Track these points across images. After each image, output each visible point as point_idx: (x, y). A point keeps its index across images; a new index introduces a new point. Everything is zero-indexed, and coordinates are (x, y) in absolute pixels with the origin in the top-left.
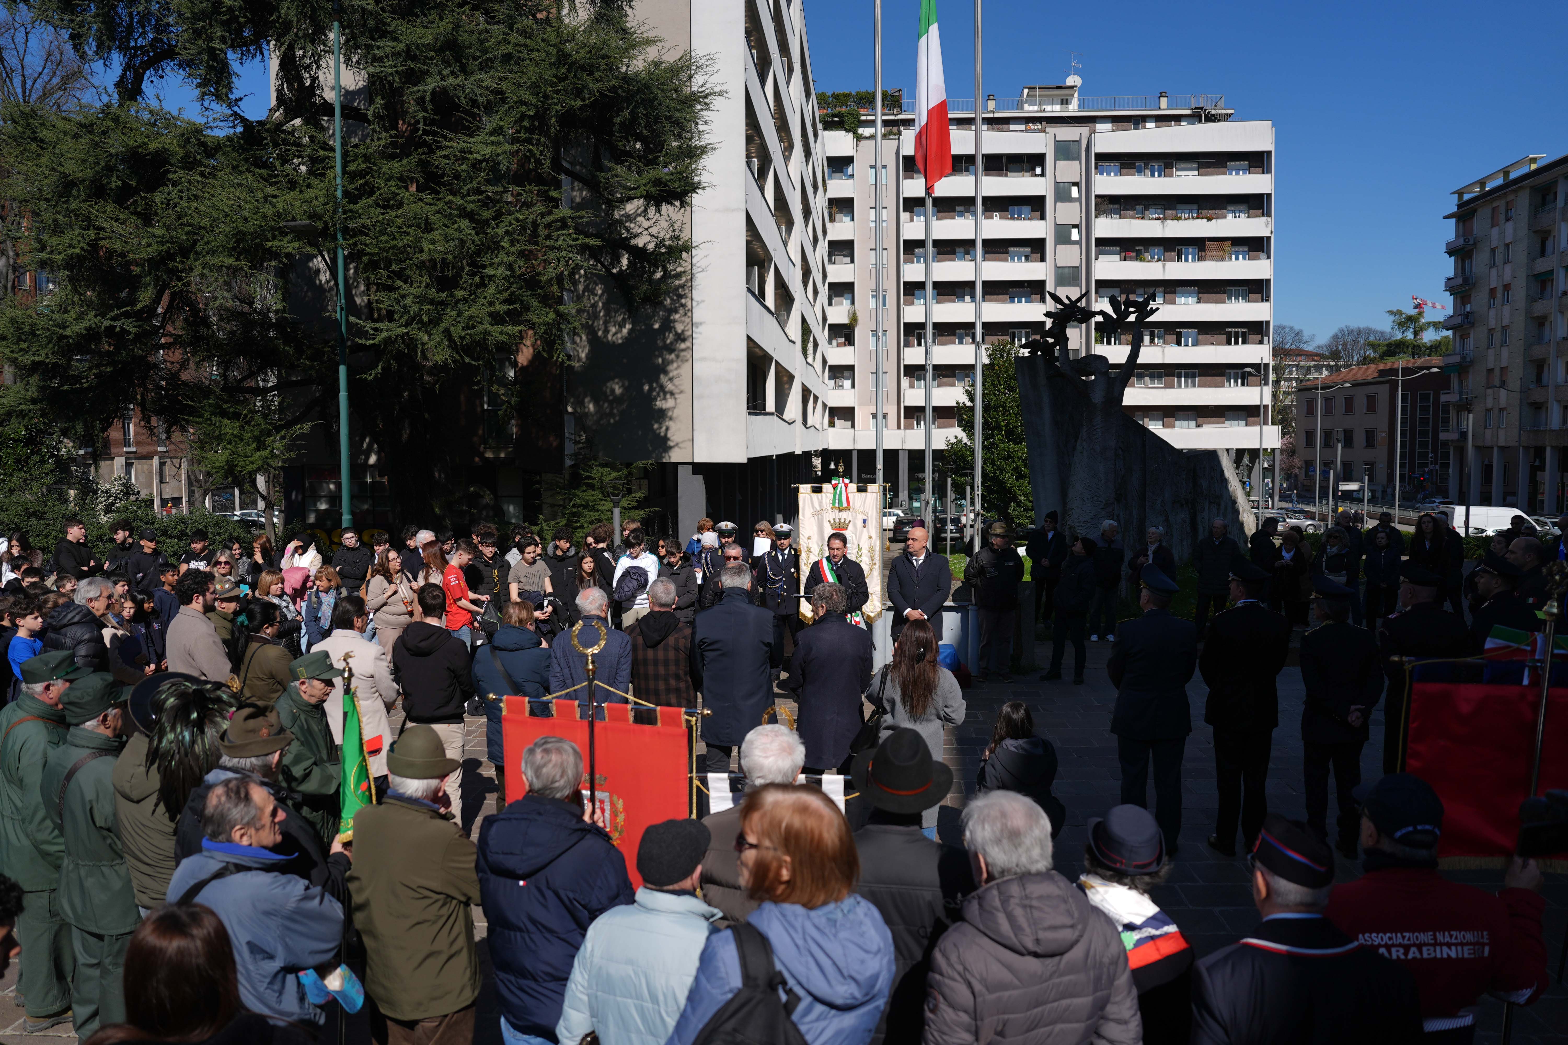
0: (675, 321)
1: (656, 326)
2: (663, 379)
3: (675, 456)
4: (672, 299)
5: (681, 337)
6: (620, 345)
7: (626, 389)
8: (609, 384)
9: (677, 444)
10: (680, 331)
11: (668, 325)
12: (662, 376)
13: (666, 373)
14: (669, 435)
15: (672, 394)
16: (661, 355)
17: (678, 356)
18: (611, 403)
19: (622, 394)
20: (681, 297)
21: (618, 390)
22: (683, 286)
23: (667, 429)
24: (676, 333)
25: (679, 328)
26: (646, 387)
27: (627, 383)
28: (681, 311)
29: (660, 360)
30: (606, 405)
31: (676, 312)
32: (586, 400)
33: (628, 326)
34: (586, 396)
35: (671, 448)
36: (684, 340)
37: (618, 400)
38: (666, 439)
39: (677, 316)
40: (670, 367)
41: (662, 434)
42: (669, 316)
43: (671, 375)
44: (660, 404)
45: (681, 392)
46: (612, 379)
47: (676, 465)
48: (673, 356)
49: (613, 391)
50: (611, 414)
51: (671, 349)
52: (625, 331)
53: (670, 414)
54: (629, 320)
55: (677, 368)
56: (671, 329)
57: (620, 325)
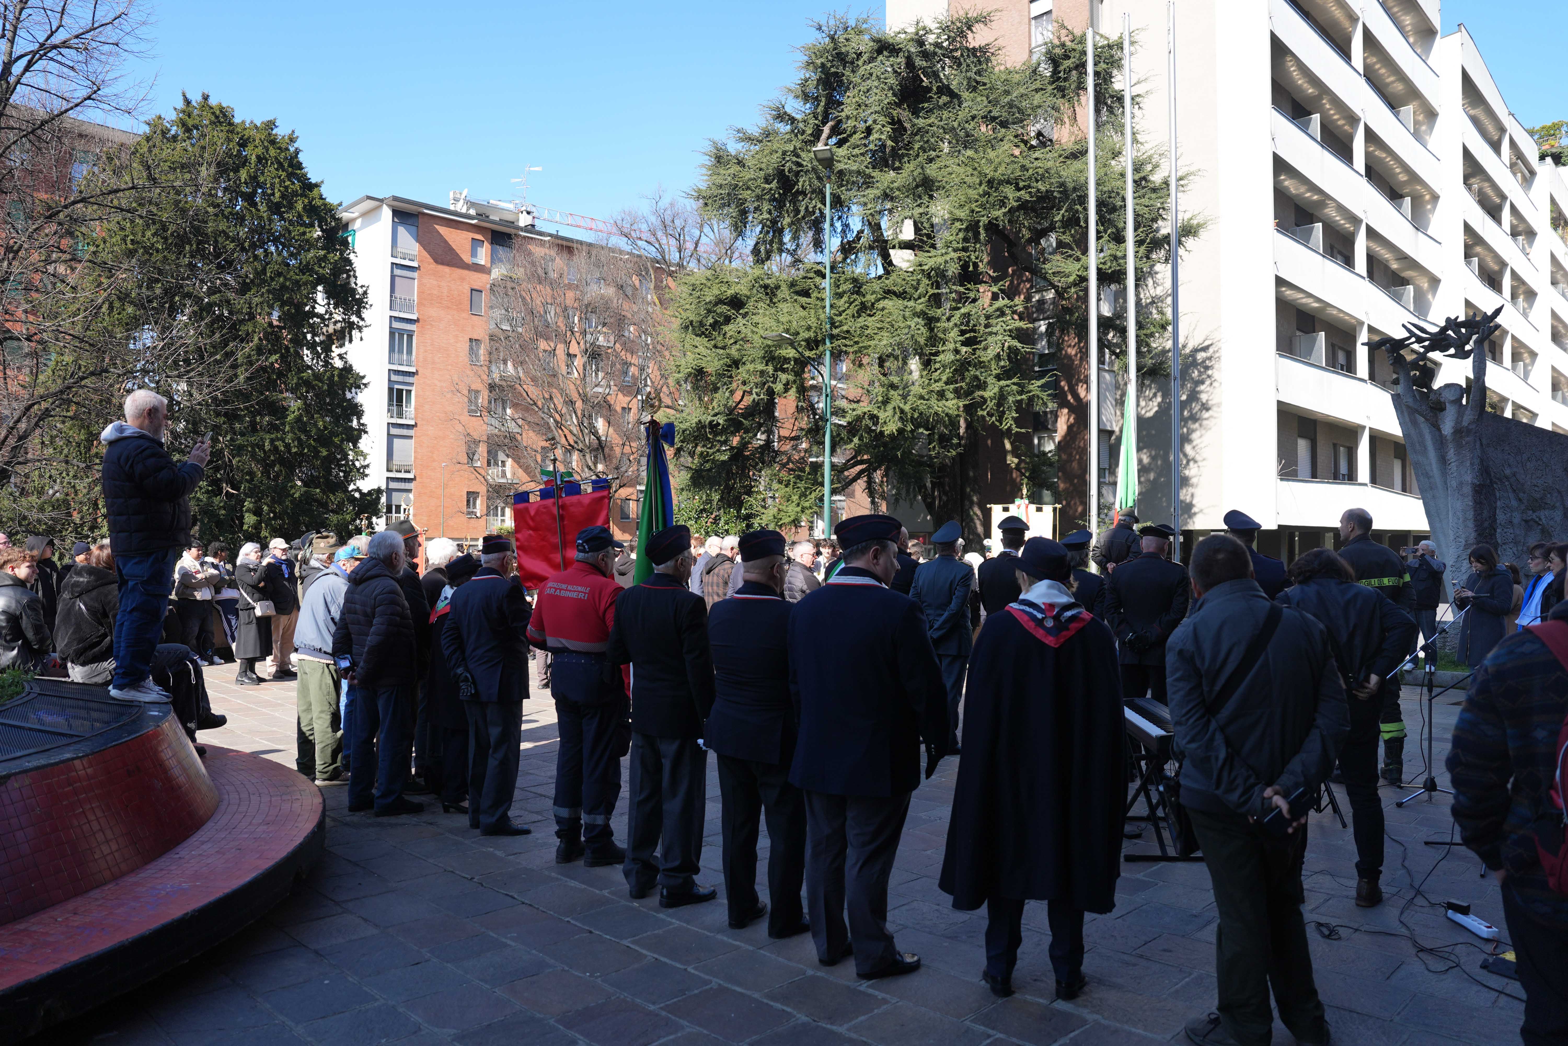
0: (1201, 392)
1: (1184, 398)
2: (1188, 448)
3: (1198, 523)
4: (1199, 372)
5: (1206, 407)
9: (1201, 511)
10: (1204, 401)
11: (1194, 396)
12: (1186, 445)
13: (1190, 441)
14: (1193, 502)
15: (1196, 462)
16: (1185, 426)
17: (1201, 425)
19: (1150, 464)
20: (1207, 368)
22: (1210, 358)
23: (1192, 495)
24: (1203, 404)
25: (1204, 397)
26: (1172, 458)
28: (1208, 382)
29: (1185, 430)
31: (1203, 382)
33: (1159, 400)
35: (1195, 514)
36: (1208, 409)
38: (1190, 506)
39: (1202, 387)
40: (1194, 436)
41: (1188, 501)
42: (1196, 386)
43: (1195, 443)
44: (1187, 472)
45: (1204, 460)
48: (1197, 425)
51: (1194, 418)
52: (1155, 404)
53: (1194, 481)
54: (1159, 394)
55: (1201, 436)
56: (1197, 399)
57: (1151, 400)
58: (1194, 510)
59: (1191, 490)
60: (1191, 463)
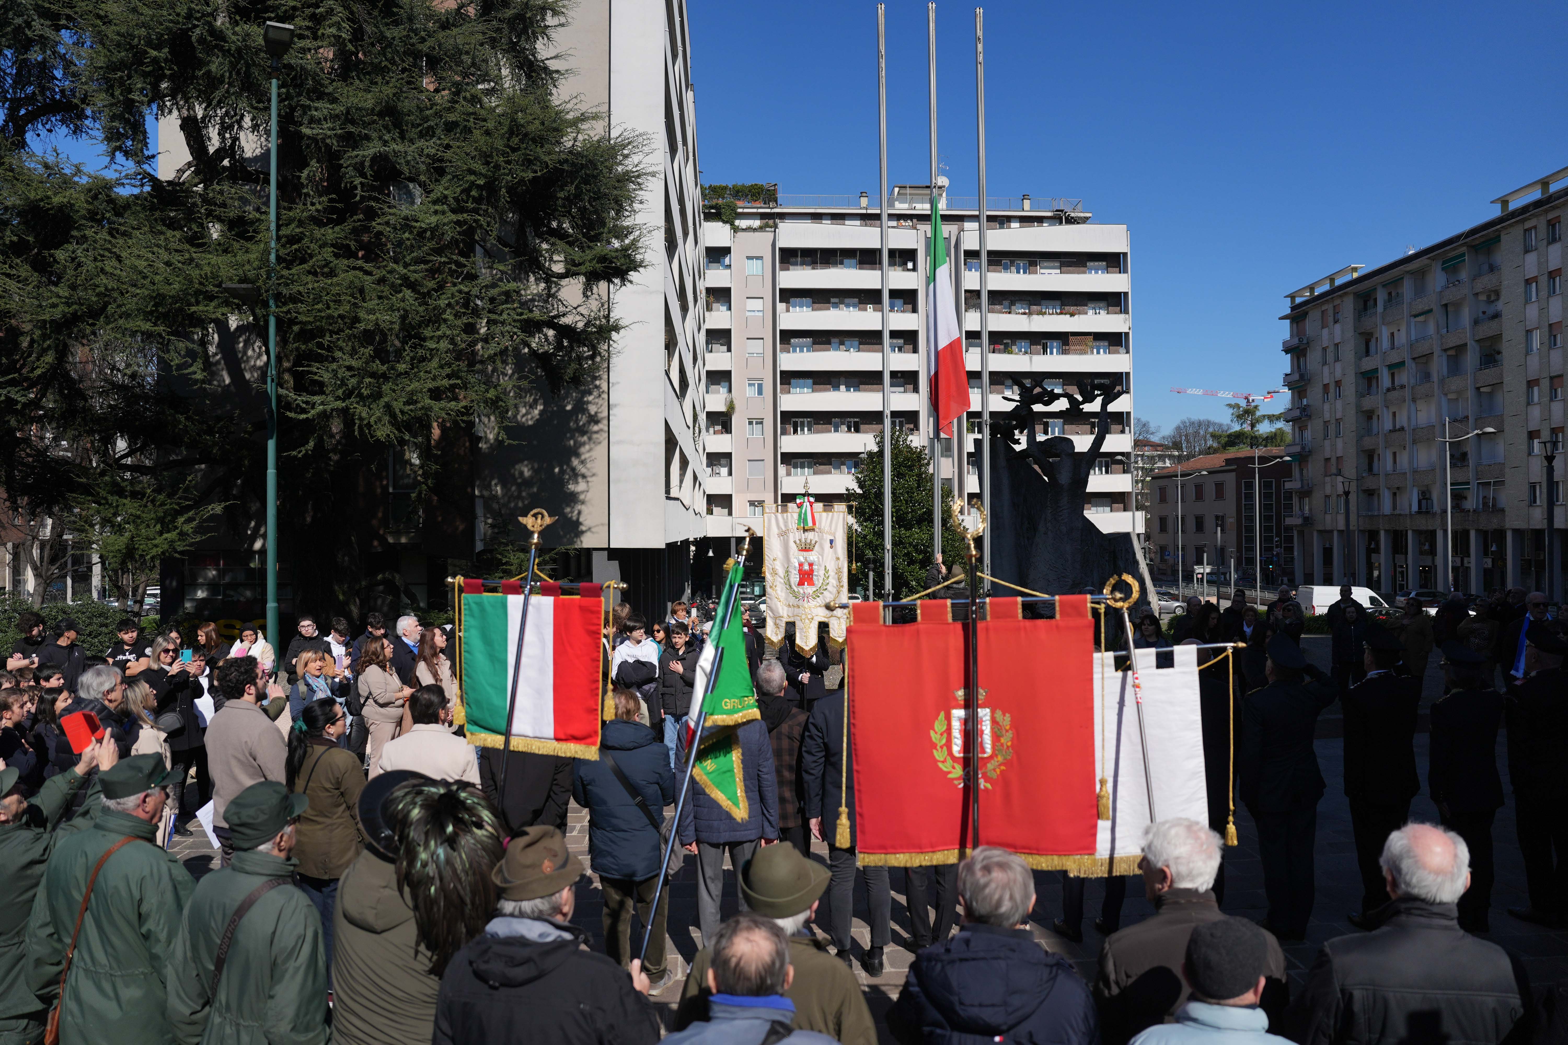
0: (588, 402)
1: (569, 408)
2: (575, 462)
3: (587, 541)
4: (585, 381)
5: (594, 419)
6: (529, 426)
7: (536, 471)
8: (517, 467)
9: (589, 529)
10: (593, 413)
11: (581, 407)
12: (573, 459)
13: (578, 455)
14: (581, 520)
15: (584, 477)
16: (572, 437)
17: (590, 439)
18: (519, 486)
19: (531, 477)
20: (597, 378)
21: (527, 473)
22: (598, 367)
23: (579, 513)
24: (590, 416)
25: (593, 409)
26: (557, 470)
27: (536, 466)
28: (595, 393)
29: (572, 442)
30: (514, 488)
31: (590, 393)
32: (493, 483)
33: (540, 407)
34: (492, 479)
35: (583, 532)
36: (597, 422)
37: (527, 483)
38: (578, 523)
39: (591, 398)
40: (582, 450)
41: (574, 518)
42: (583, 397)
43: (583, 457)
44: (572, 487)
45: (594, 475)
46: (521, 461)
47: (589, 552)
48: (585, 438)
49: (521, 473)
50: (519, 497)
51: (583, 431)
52: (536, 412)
53: (582, 497)
54: (541, 401)
55: (590, 450)
56: (584, 411)
57: (531, 407)
58: (583, 528)
59: (579, 507)
60: (579, 478)
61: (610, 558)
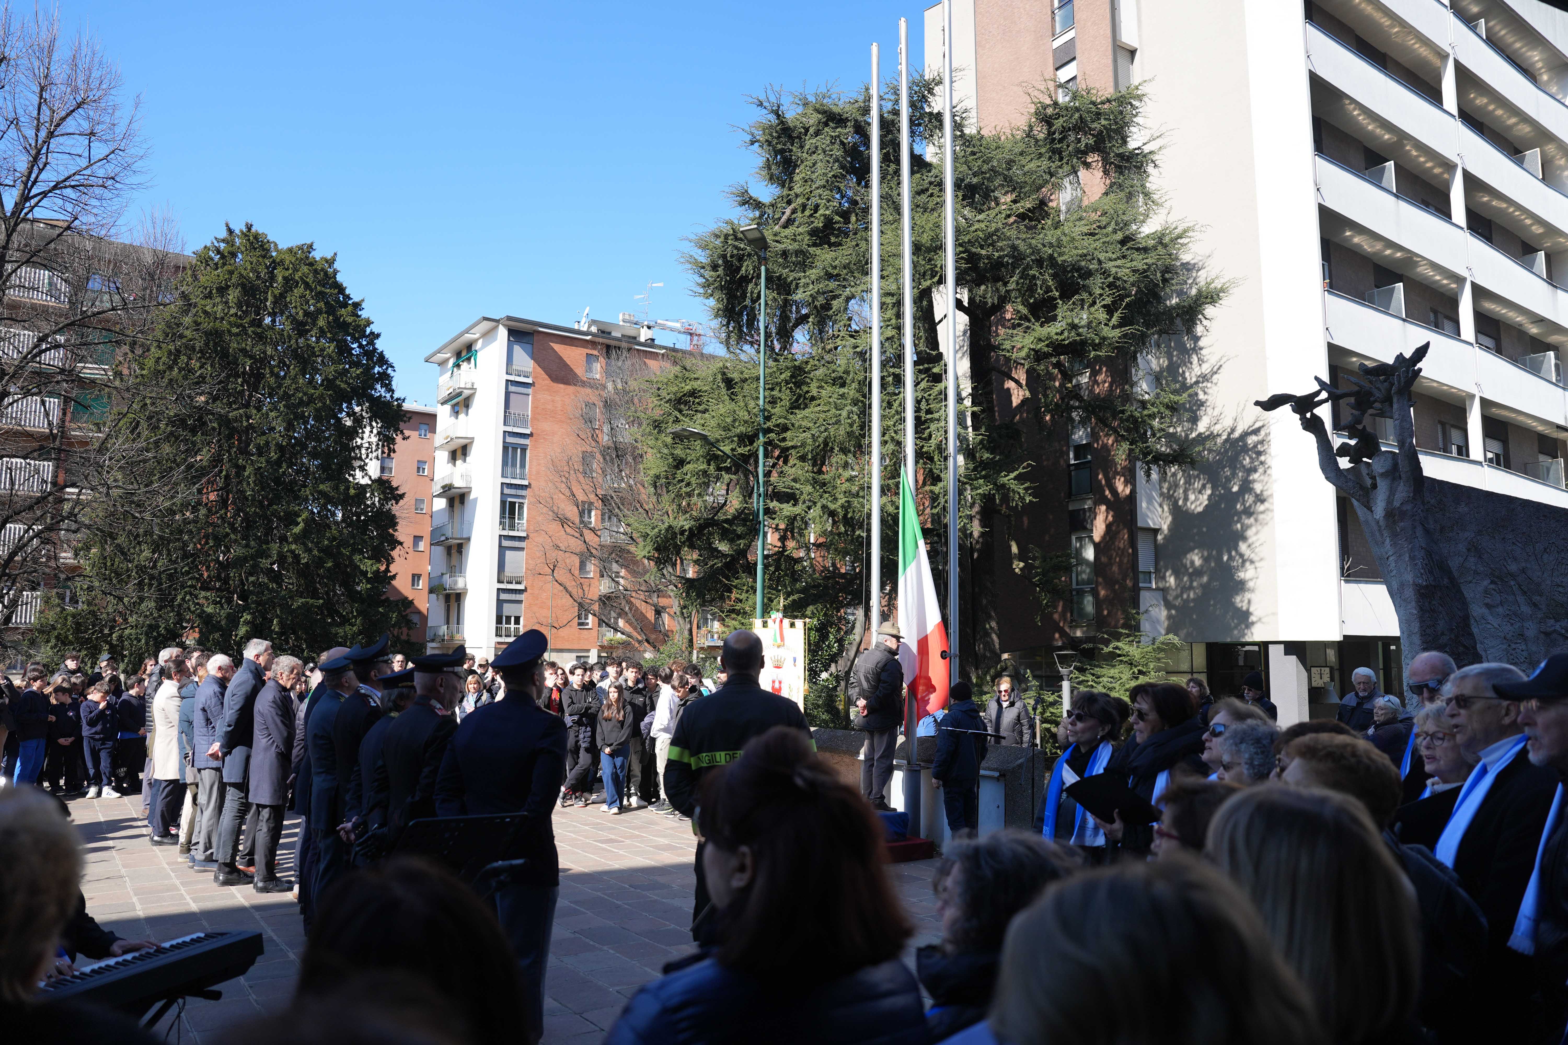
0: (1254, 481)
1: (1235, 489)
2: (1243, 547)
3: (1257, 634)
4: (1251, 458)
5: (1260, 499)
6: (1199, 513)
7: (1206, 560)
8: (1188, 556)
9: (1260, 620)
10: (1258, 492)
11: (1246, 487)
12: (1241, 544)
13: (1244, 539)
14: (1251, 610)
15: (1252, 562)
16: (1238, 521)
17: (1256, 520)
18: (1191, 576)
19: (1202, 566)
20: (1259, 453)
21: (1198, 562)
22: (1262, 442)
23: (1249, 602)
24: (1257, 496)
25: (1258, 487)
26: (1225, 558)
27: (1206, 554)
28: (1261, 470)
29: (1239, 526)
30: (1185, 579)
31: (1255, 470)
32: (1168, 574)
33: (1209, 492)
34: (1167, 570)
35: (1253, 623)
36: (1263, 501)
37: (1198, 573)
38: (1247, 614)
39: (1255, 476)
40: (1250, 533)
41: (1244, 608)
42: (1248, 475)
43: (1250, 541)
44: (1241, 575)
45: (1261, 559)
46: (1192, 550)
47: (1265, 646)
48: (1252, 520)
49: (1192, 562)
50: (1191, 588)
51: (1248, 512)
52: (1206, 497)
53: (1251, 584)
54: (1209, 486)
55: (1257, 533)
56: (1250, 490)
57: (1200, 492)
58: (1252, 618)
59: (1248, 595)
60: (1247, 564)
61: (1287, 652)
